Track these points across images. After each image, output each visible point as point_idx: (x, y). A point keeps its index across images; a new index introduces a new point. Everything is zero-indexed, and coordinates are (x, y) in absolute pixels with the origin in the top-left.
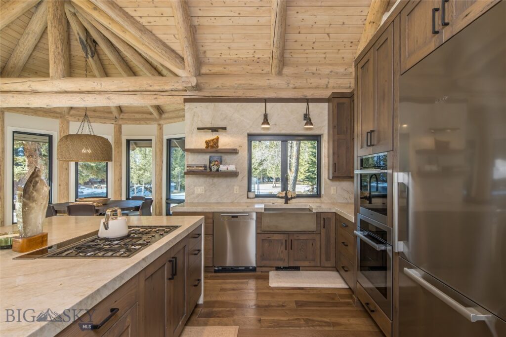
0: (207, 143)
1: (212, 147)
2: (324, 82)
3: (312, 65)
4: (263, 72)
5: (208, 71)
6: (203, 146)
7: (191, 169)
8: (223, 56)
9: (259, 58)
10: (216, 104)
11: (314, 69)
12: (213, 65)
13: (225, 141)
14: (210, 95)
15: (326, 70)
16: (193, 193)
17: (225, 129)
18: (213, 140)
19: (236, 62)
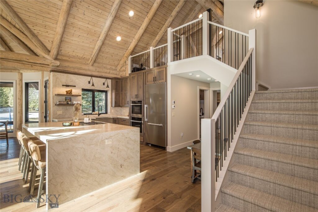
0: (66, 91)
1: (69, 93)
2: (108, 71)
3: (105, 64)
4: (86, 63)
5: (61, 58)
6: (65, 93)
7: (61, 103)
8: (69, 53)
9: (84, 57)
10: (68, 74)
11: (105, 66)
12: (63, 56)
13: (75, 91)
14: (62, 69)
15: (109, 67)
16: (57, 114)
17: (75, 86)
18: (69, 91)
19: (74, 57)
